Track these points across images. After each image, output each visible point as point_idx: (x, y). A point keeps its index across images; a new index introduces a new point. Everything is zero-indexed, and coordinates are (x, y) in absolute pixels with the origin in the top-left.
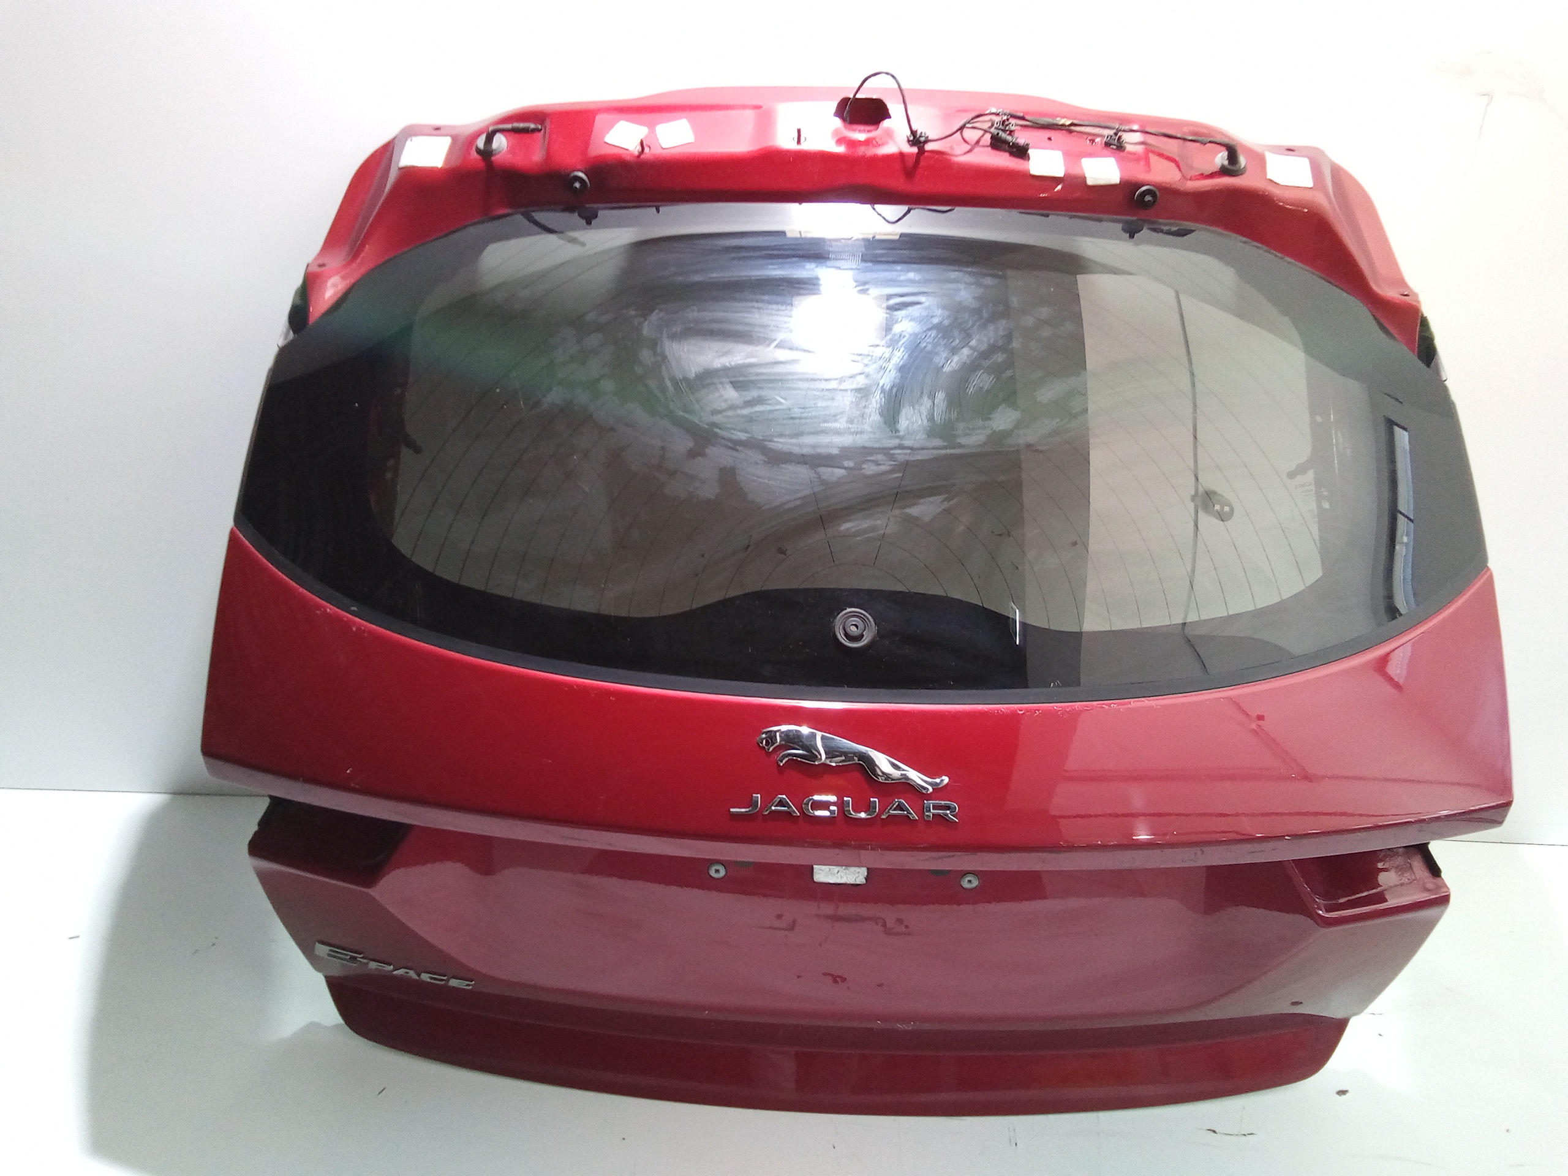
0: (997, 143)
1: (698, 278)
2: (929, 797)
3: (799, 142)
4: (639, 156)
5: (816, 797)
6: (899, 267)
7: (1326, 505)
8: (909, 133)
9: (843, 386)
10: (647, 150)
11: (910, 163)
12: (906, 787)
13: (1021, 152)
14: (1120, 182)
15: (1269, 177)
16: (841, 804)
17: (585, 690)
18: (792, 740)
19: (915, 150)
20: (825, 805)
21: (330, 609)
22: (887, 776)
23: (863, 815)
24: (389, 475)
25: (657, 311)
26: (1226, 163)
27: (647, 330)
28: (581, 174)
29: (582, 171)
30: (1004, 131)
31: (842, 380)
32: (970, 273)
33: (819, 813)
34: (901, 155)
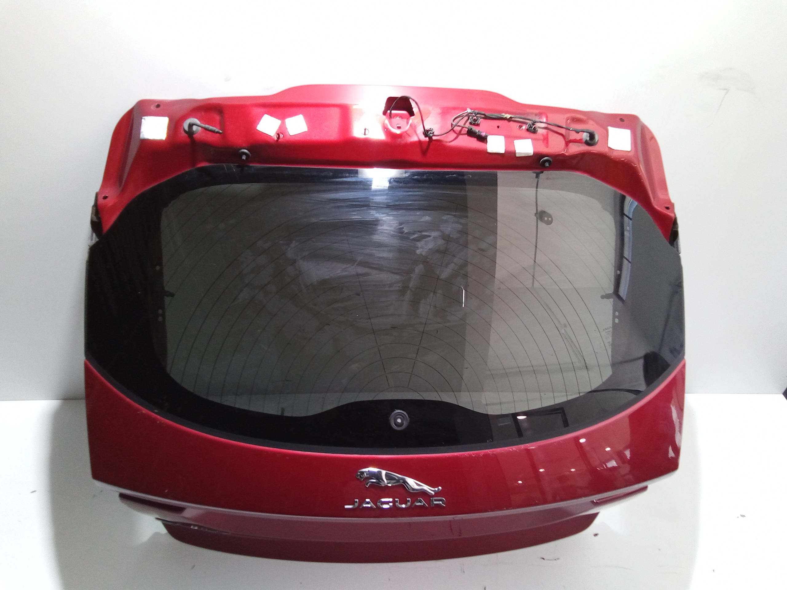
0: (470, 133)
1: (314, 220)
2: (433, 496)
3: (365, 134)
4: (277, 141)
5: (383, 500)
6: (418, 213)
7: (617, 321)
8: (423, 130)
9: (391, 289)
10: (281, 136)
11: (425, 147)
13: (483, 139)
14: (533, 154)
15: (609, 146)
16: (394, 502)
17: (274, 454)
18: (372, 475)
19: (427, 139)
20: (387, 503)
21: (145, 411)
23: (404, 506)
24: (160, 319)
25: (294, 242)
26: (588, 139)
27: (290, 254)
28: (246, 151)
29: (246, 149)
30: (474, 124)
31: (391, 285)
32: (455, 216)
33: (385, 506)
34: (420, 142)
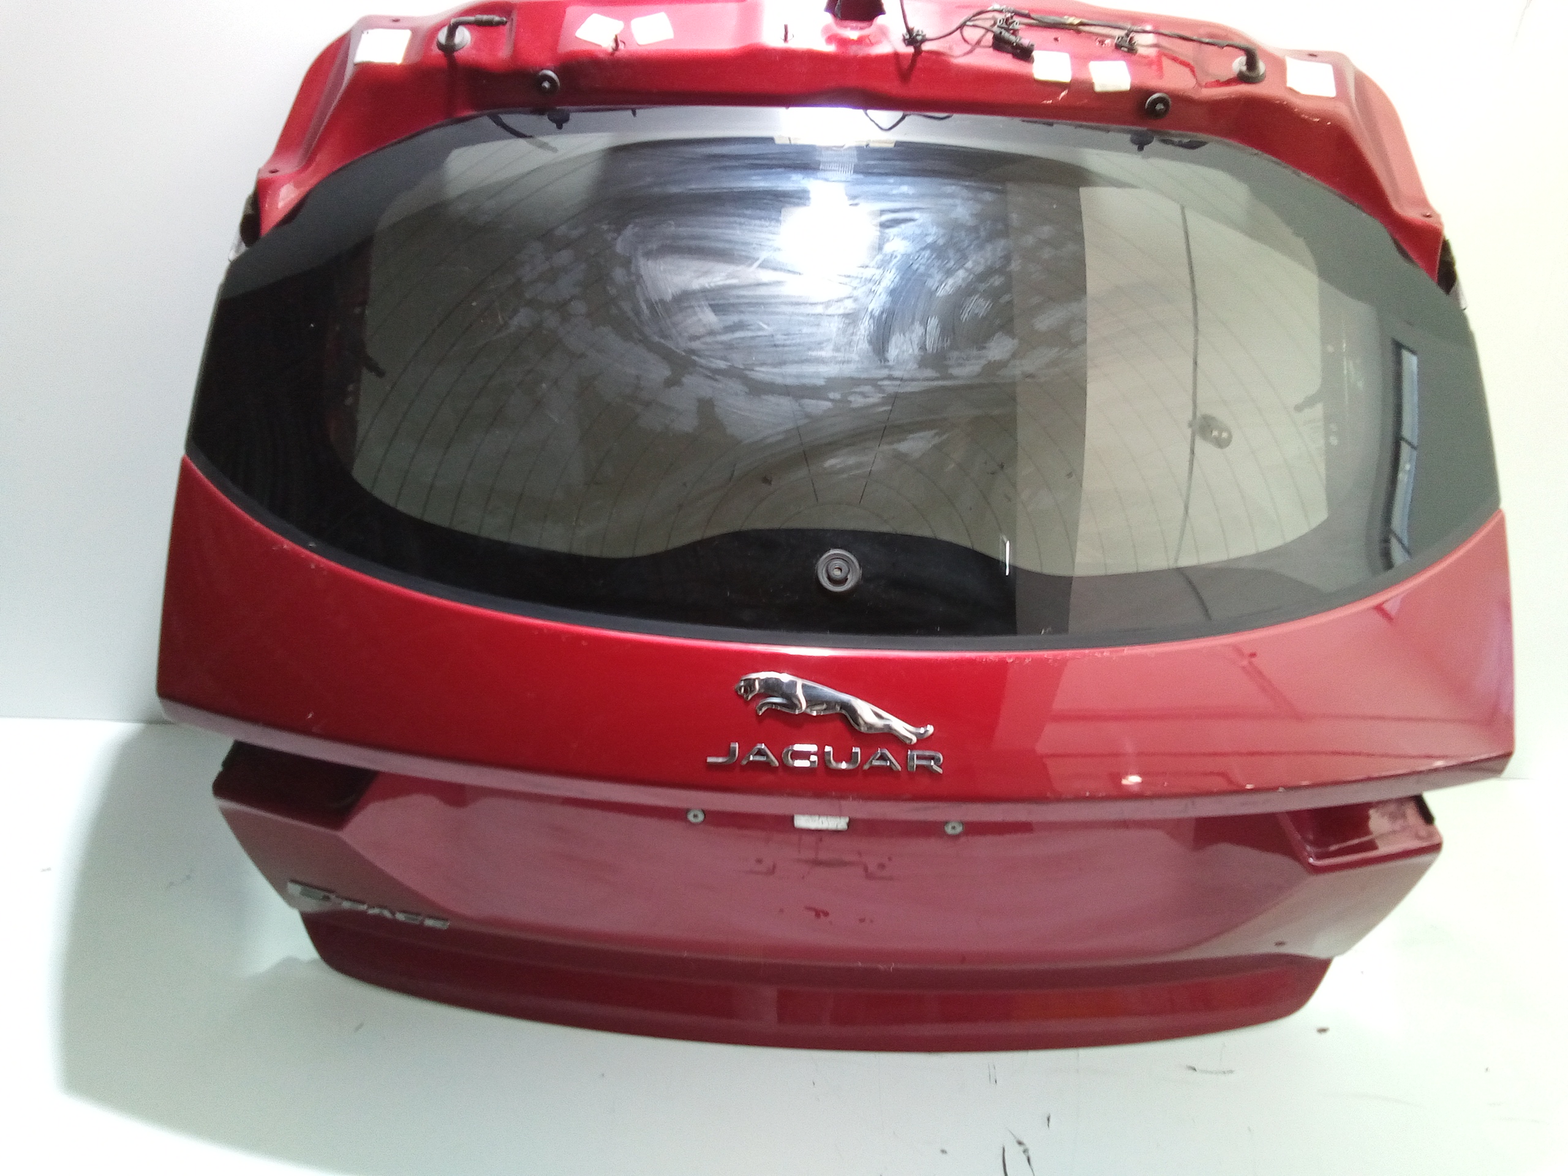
0: (1000, 44)
1: (674, 189)
2: (913, 747)
3: (786, 39)
4: (612, 54)
5: (798, 747)
6: (891, 180)
8: (904, 31)
9: (830, 311)
10: (621, 46)
11: (906, 64)
12: (889, 737)
13: (1024, 54)
14: (1130, 89)
15: (1289, 84)
16: (821, 754)
17: (556, 635)
18: (771, 688)
19: (911, 50)
20: (805, 755)
21: (287, 545)
22: (870, 726)
23: (844, 765)
24: (349, 401)
25: (631, 226)
26: (1244, 68)
27: (620, 247)
28: (550, 73)
29: (552, 70)
30: (1007, 30)
31: (828, 304)
32: (967, 187)
33: (799, 763)
34: (896, 56)
